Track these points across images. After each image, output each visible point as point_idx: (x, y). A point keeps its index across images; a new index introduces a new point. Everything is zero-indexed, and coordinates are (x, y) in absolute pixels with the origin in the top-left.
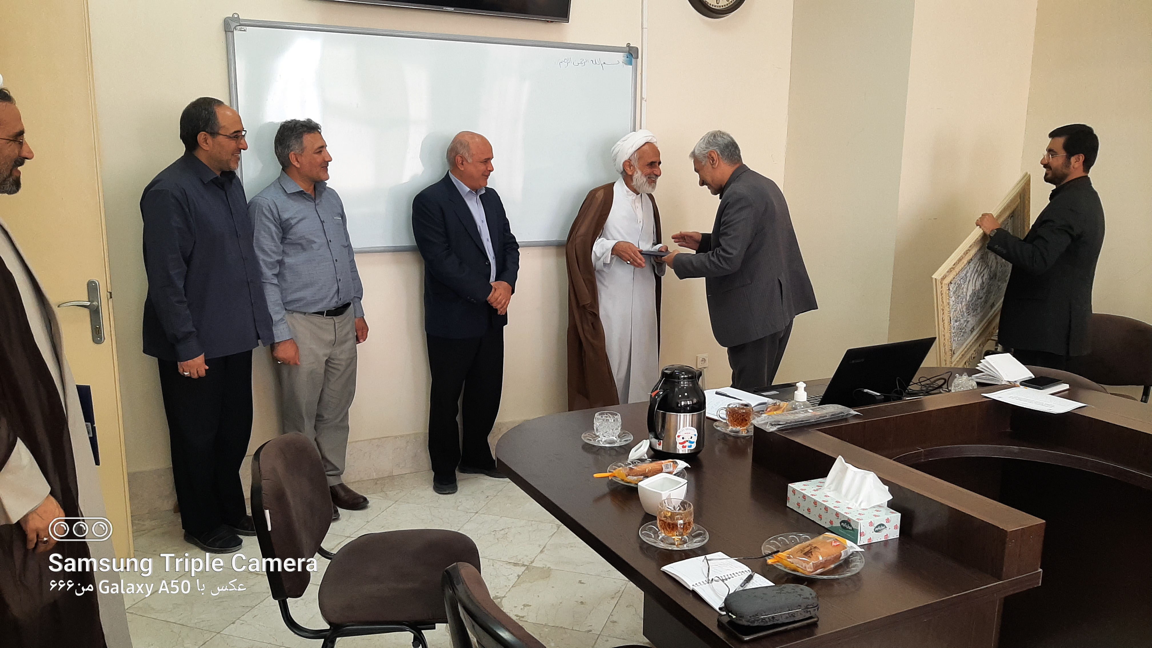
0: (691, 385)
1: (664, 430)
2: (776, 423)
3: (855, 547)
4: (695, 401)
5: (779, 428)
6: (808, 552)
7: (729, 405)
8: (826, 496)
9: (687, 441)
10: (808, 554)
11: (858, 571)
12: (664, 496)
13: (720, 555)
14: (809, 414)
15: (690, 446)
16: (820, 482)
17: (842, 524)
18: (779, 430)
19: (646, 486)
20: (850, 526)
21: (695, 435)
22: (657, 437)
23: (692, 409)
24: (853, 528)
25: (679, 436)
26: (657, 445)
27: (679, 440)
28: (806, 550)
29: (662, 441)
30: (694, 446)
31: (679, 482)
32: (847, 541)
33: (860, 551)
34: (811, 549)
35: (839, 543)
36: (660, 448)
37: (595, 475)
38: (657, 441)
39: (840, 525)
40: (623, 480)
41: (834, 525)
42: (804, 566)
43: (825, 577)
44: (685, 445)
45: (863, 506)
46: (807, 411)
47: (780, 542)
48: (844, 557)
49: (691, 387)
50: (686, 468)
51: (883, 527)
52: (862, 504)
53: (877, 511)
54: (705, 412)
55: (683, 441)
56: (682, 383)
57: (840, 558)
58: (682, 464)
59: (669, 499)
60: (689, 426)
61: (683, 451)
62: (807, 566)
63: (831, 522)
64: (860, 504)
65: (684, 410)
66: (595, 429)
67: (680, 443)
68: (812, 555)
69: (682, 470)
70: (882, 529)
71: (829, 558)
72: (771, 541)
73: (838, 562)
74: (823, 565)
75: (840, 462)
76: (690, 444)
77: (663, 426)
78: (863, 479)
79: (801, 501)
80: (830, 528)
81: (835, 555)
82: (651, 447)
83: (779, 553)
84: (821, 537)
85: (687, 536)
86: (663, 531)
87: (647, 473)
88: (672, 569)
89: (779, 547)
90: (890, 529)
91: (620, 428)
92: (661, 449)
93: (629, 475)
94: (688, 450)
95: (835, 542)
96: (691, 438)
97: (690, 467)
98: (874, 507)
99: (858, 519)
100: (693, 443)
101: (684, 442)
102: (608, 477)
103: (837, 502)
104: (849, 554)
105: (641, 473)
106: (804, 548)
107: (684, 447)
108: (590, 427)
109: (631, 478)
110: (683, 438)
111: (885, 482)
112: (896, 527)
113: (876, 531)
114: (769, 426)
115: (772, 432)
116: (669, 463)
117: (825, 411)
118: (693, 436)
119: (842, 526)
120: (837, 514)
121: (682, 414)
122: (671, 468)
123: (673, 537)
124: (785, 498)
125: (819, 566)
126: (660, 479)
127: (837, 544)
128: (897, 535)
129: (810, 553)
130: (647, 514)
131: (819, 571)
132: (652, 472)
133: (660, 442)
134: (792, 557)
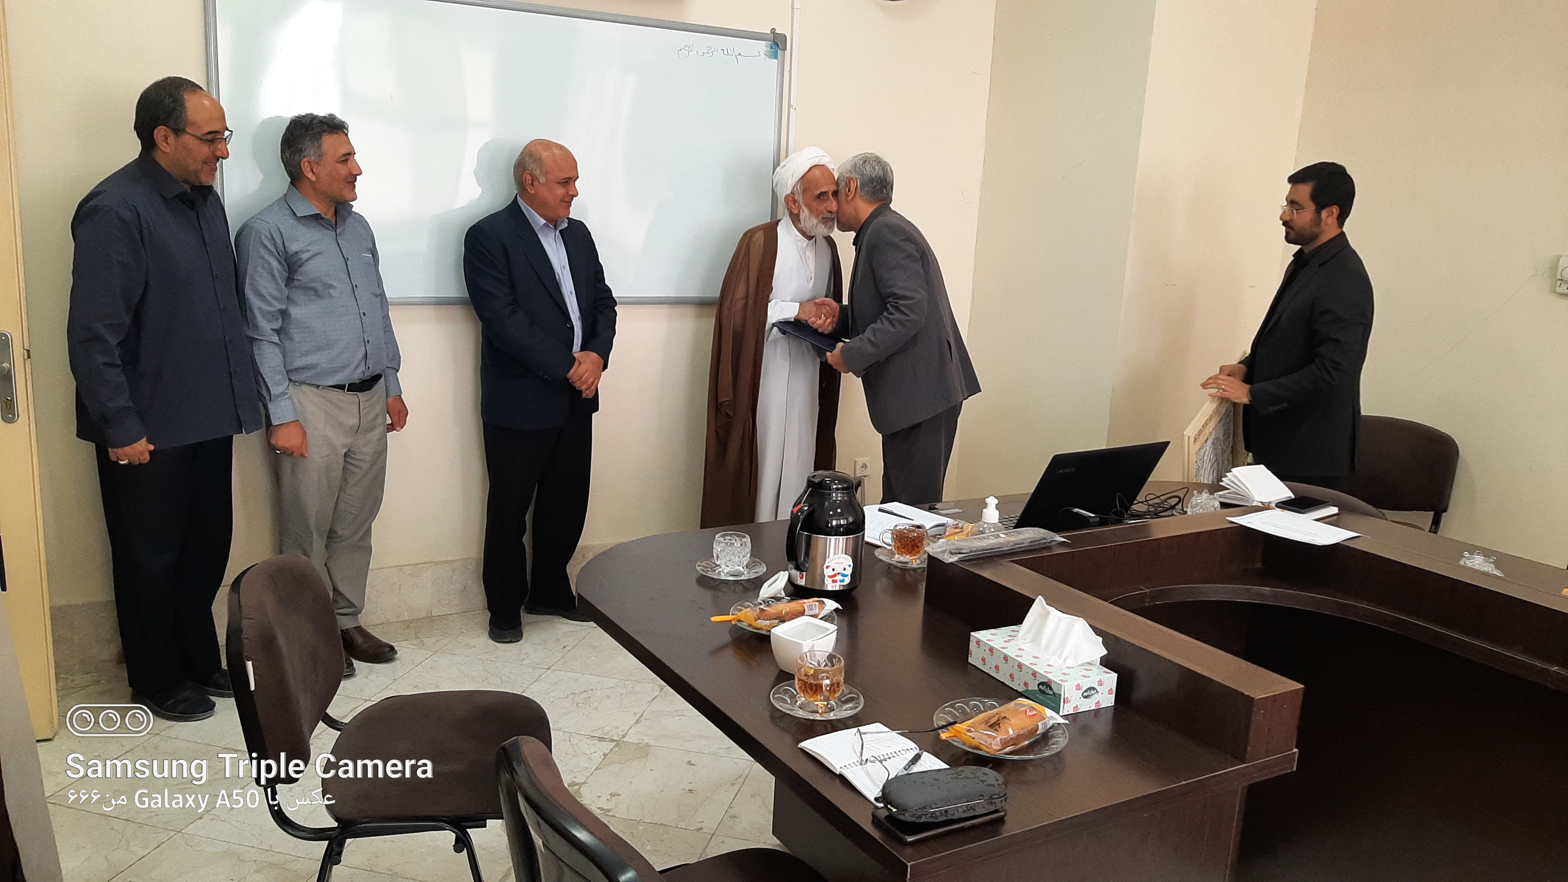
0: (846, 498)
1: (808, 558)
2: (957, 551)
3: (1056, 717)
4: (851, 520)
5: (961, 558)
6: (994, 723)
7: (896, 526)
8: (1020, 649)
9: (839, 574)
10: (994, 726)
11: (1059, 750)
12: (806, 647)
13: (878, 726)
14: (1001, 540)
15: (843, 581)
16: (1014, 631)
17: (1041, 687)
18: (962, 561)
19: (781, 633)
20: (1051, 689)
21: (850, 566)
22: (798, 568)
23: (846, 531)
24: (1054, 693)
25: (827, 567)
26: (799, 578)
27: (828, 572)
28: (992, 721)
29: (804, 573)
30: (847, 580)
31: (825, 628)
32: (1046, 709)
33: (1063, 724)
34: (999, 720)
35: (1034, 712)
36: (802, 582)
37: (713, 619)
38: (799, 573)
39: (1037, 689)
40: (750, 625)
41: (1030, 689)
42: (988, 742)
43: (1016, 757)
44: (835, 579)
45: (1069, 663)
46: (998, 536)
47: (957, 710)
48: (1041, 731)
49: (845, 501)
50: (836, 610)
51: (1093, 692)
52: (1067, 660)
53: (1087, 670)
54: (863, 535)
55: (833, 573)
56: (834, 495)
57: (1036, 732)
58: (831, 605)
59: (812, 651)
60: (842, 553)
61: (833, 587)
62: (994, 743)
63: (1026, 684)
64: (1065, 661)
65: (836, 532)
66: (715, 555)
67: (830, 577)
68: (1000, 727)
69: (831, 612)
70: (1092, 695)
71: (1022, 732)
72: (947, 709)
73: (1034, 737)
74: (1014, 741)
75: (1039, 605)
76: (842, 578)
77: (807, 554)
78: (1069, 628)
79: (987, 655)
80: (1024, 691)
81: (1030, 728)
82: (790, 581)
83: (957, 725)
84: (1012, 704)
85: (835, 701)
86: (802, 695)
87: (784, 617)
88: (814, 745)
89: (958, 717)
90: (1102, 694)
91: (749, 555)
92: (804, 584)
93: (759, 619)
94: (840, 586)
95: (1030, 711)
96: (845, 569)
97: (841, 608)
98: (1083, 665)
99: (1061, 680)
100: (847, 576)
101: (835, 576)
102: (731, 621)
103: (1035, 657)
104: (1048, 727)
105: (775, 617)
106: (989, 719)
107: (834, 581)
108: (708, 553)
109: (763, 623)
110: (833, 570)
111: (1098, 631)
112: (1110, 692)
113: (1085, 697)
114: (948, 555)
115: (951, 563)
116: (814, 603)
117: (1022, 537)
118: (847, 567)
119: (1040, 690)
120: (1034, 674)
121: (833, 538)
122: (816, 609)
123: (816, 703)
124: (966, 652)
125: (1008, 742)
126: (801, 625)
127: (1033, 713)
128: (1112, 703)
129: (997, 724)
130: (782, 671)
131: (1008, 749)
132: (790, 615)
133: (803, 575)
134: (973, 730)
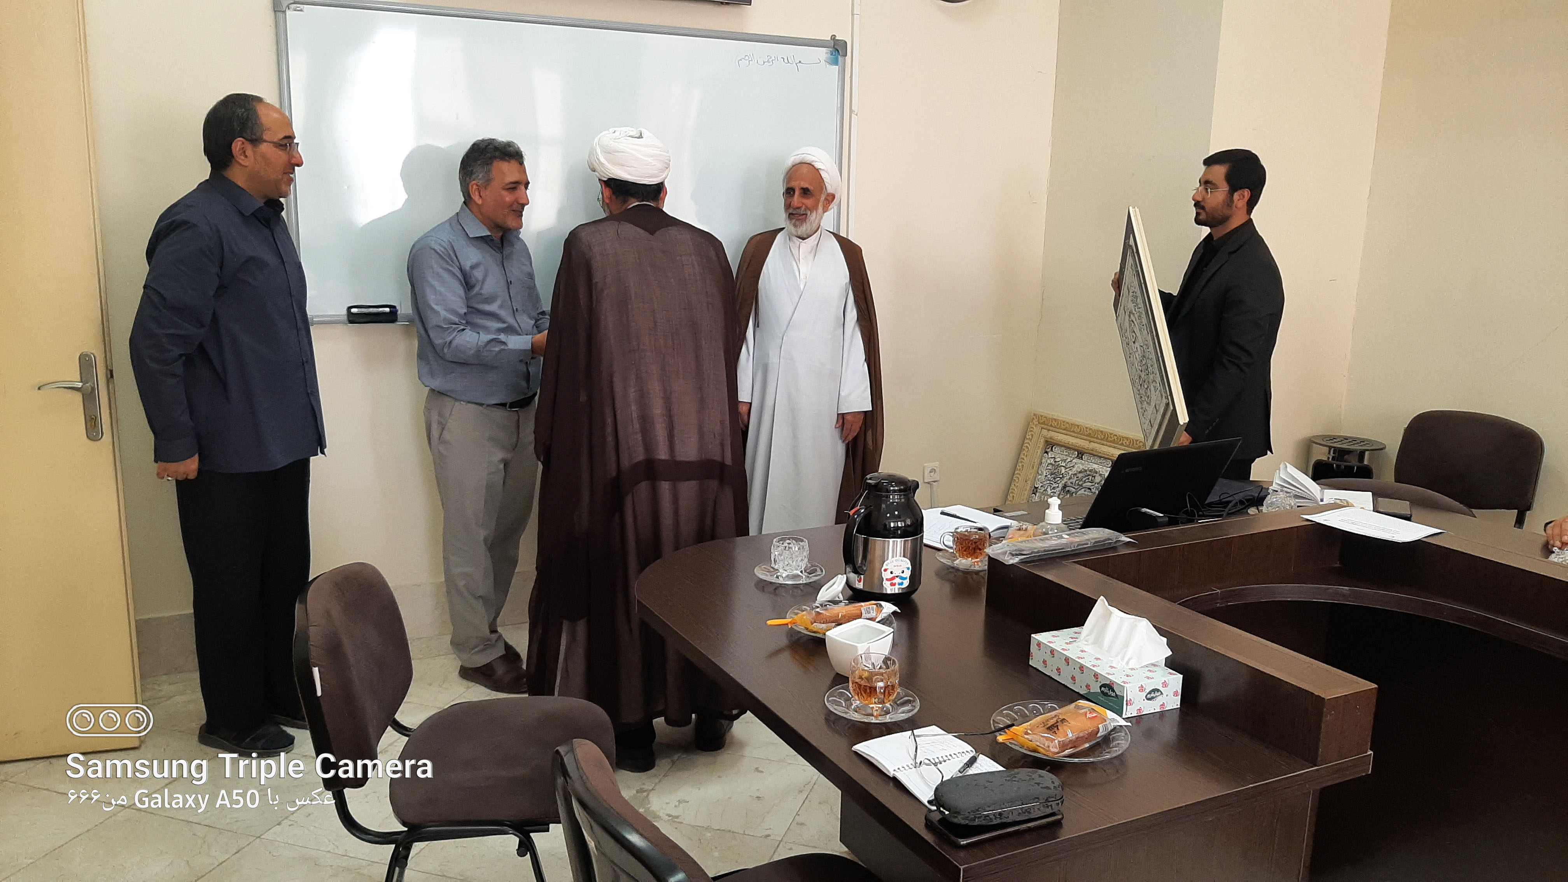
0: (903, 500)
1: (865, 561)
2: (1018, 552)
3: (1118, 719)
4: (909, 522)
5: (1022, 559)
6: (1053, 725)
7: (957, 528)
8: (1082, 651)
9: (897, 577)
10: (1052, 728)
11: (1120, 752)
12: (861, 649)
13: (934, 729)
14: (1063, 541)
15: (902, 584)
16: (1076, 633)
17: (1103, 689)
18: (1022, 562)
19: (836, 636)
20: (1114, 691)
21: (908, 569)
22: (856, 571)
23: (904, 533)
24: (1116, 695)
25: (885, 570)
26: (857, 582)
27: (886, 575)
28: (1051, 723)
29: (862, 576)
30: (906, 583)
31: (882, 631)
32: (1108, 712)
33: (1125, 726)
34: (1057, 722)
35: (1096, 715)
36: (860, 586)
37: (769, 622)
38: (856, 576)
39: (1099, 691)
40: (807, 629)
41: (1091, 691)
42: (1047, 745)
43: (1076, 760)
44: (894, 581)
45: (1132, 664)
46: (1061, 537)
47: (1016, 713)
48: (1103, 734)
49: (904, 503)
50: (894, 613)
51: (1157, 694)
52: (1130, 662)
53: (1150, 671)
54: (922, 538)
55: (891, 576)
56: (891, 497)
57: (1097, 734)
58: (889, 608)
59: (868, 653)
60: (901, 556)
61: (891, 590)
62: (1051, 745)
63: (1088, 686)
64: (1127, 663)
65: (893, 534)
66: (772, 559)
67: (887, 580)
68: (1058, 729)
69: (889, 615)
70: (1156, 696)
71: (1081, 735)
72: (1004, 712)
73: (1095, 740)
74: (1074, 743)
75: (1101, 604)
76: (901, 581)
77: (865, 557)
78: (1133, 627)
79: (1048, 657)
80: (1086, 694)
81: (1090, 730)
82: (848, 584)
83: (1014, 727)
84: (1072, 706)
85: (890, 704)
86: (857, 697)
87: (840, 620)
88: (867, 748)
89: (1016, 720)
90: (1167, 696)
91: (807, 559)
92: (862, 587)
93: (815, 622)
94: (899, 589)
95: (1090, 713)
96: (903, 572)
97: (899, 611)
98: (1146, 666)
99: (1124, 682)
100: (906, 578)
101: (893, 578)
102: (787, 624)
103: (1097, 659)
104: (1110, 729)
105: (832, 620)
106: (1048, 721)
107: (893, 584)
108: (766, 557)
109: (818, 626)
110: (891, 573)
111: (1162, 632)
112: (1176, 694)
113: (1149, 699)
114: (1008, 556)
115: (1012, 564)
116: (870, 606)
117: (1086, 537)
118: (906, 570)
119: (1102, 692)
120: (1096, 675)
121: (891, 540)
122: (873, 613)
123: (871, 706)
124: (1027, 654)
125: (1067, 745)
126: (855, 628)
127: (1094, 715)
128: (1177, 705)
129: (1055, 727)
130: (837, 674)
131: (1067, 752)
132: (847, 618)
133: (861, 578)
134: (1030, 732)
